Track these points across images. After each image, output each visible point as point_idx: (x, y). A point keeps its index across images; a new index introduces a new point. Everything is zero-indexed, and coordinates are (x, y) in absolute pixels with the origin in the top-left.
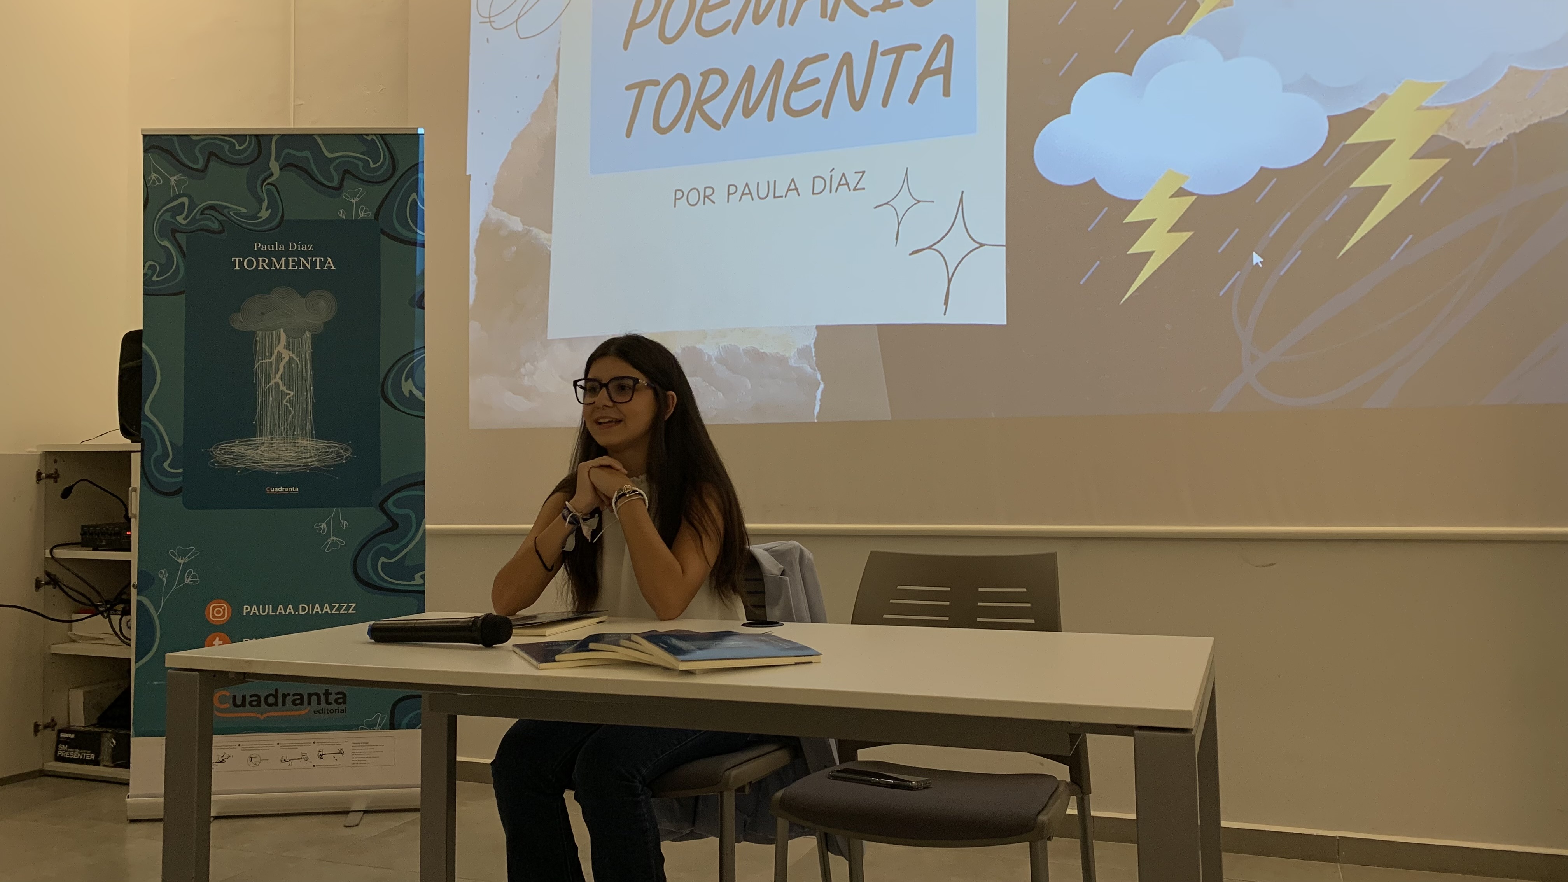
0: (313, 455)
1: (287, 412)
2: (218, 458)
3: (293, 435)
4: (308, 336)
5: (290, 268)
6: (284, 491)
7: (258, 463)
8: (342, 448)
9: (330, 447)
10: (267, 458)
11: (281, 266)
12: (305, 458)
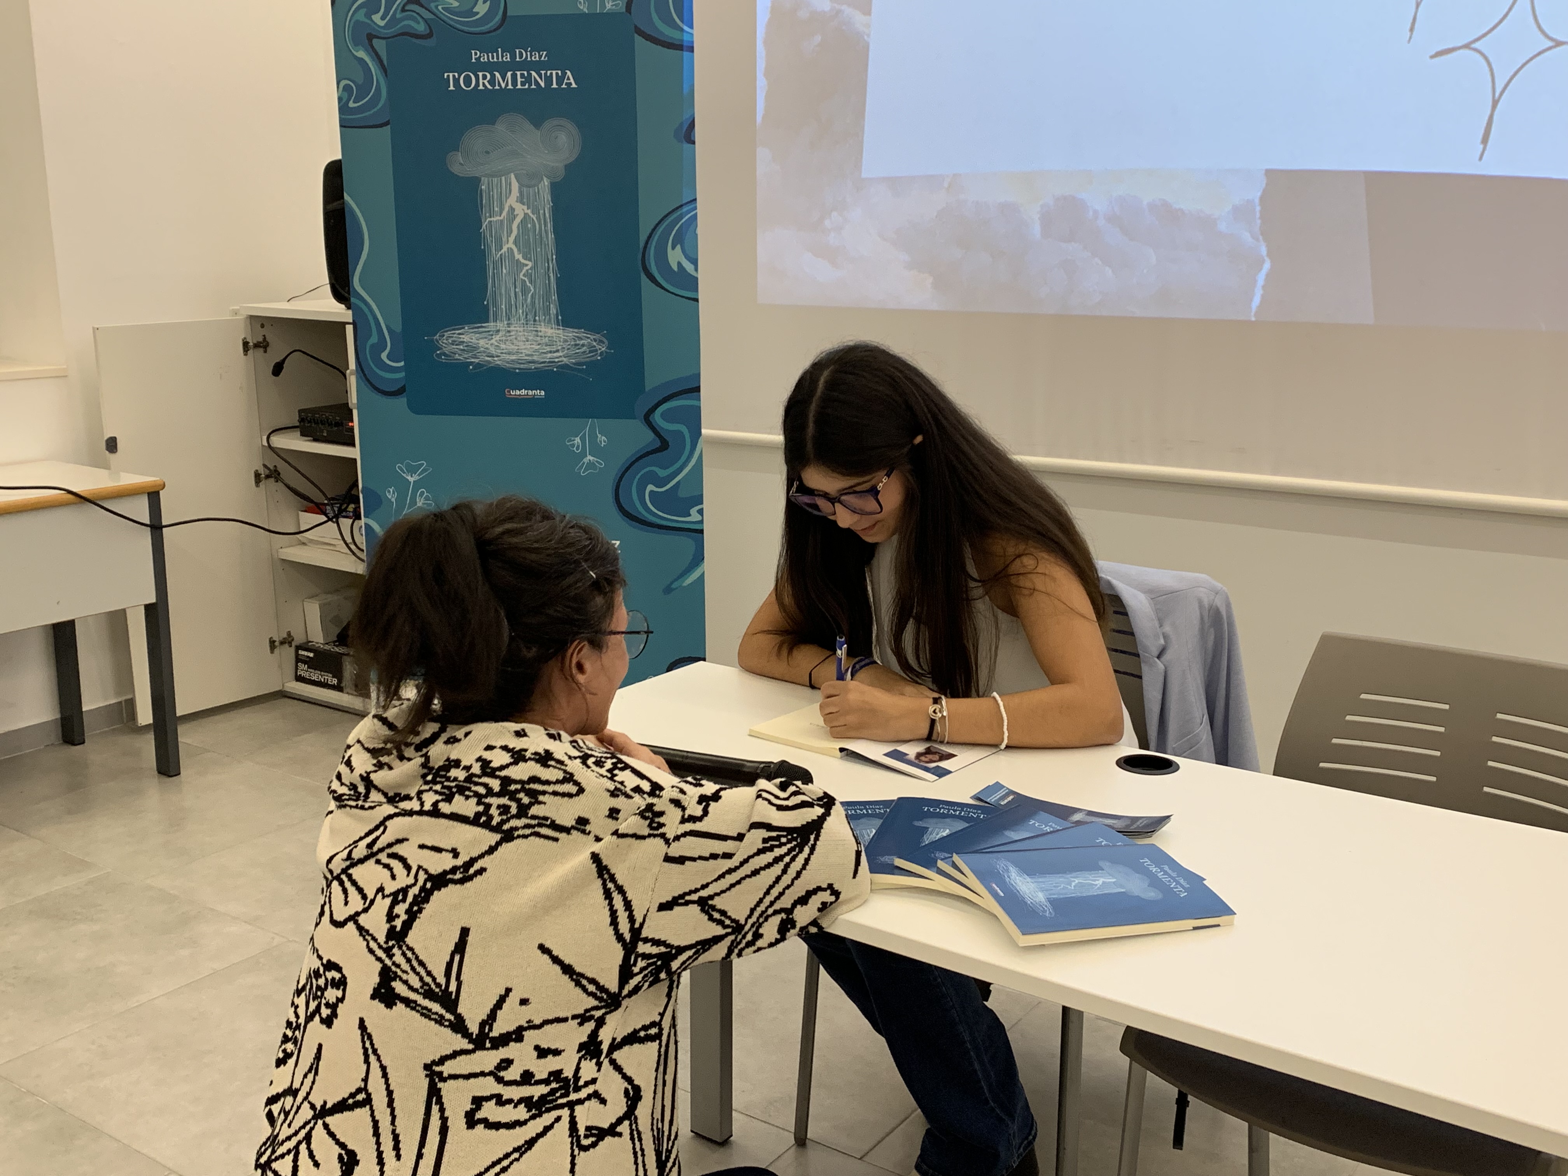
0: (560, 348)
1: (525, 291)
2: (444, 349)
3: (535, 320)
4: (546, 183)
5: (519, 86)
6: (527, 395)
7: (493, 357)
8: (595, 340)
9: (580, 338)
10: (504, 351)
11: (507, 85)
12: (551, 352)
